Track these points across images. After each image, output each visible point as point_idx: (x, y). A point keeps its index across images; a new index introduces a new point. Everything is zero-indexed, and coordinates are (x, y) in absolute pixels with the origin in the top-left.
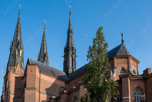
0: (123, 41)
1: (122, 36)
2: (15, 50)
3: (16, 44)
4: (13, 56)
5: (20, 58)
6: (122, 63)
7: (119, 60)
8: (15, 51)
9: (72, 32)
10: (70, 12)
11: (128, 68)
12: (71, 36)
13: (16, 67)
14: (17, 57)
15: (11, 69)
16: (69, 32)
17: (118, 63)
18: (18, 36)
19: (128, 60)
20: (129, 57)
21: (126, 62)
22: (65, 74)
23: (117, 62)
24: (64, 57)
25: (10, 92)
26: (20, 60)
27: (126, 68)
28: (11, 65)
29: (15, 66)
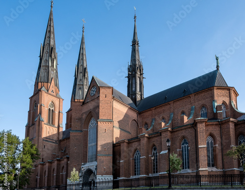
0: (218, 67)
1: (217, 60)
2: (48, 59)
3: (48, 51)
4: (44, 68)
5: (55, 71)
6: (223, 95)
7: (220, 91)
8: (47, 61)
9: (138, 44)
10: (135, 17)
11: (230, 102)
12: (138, 50)
13: (49, 84)
14: (50, 69)
15: (42, 87)
16: (135, 43)
17: (218, 96)
18: (51, 39)
19: (230, 93)
20: (231, 88)
21: (228, 95)
22: (132, 102)
23: (217, 94)
24: (128, 77)
25: (42, 121)
26: (55, 74)
27: (228, 103)
28: (42, 80)
29: (48, 82)
